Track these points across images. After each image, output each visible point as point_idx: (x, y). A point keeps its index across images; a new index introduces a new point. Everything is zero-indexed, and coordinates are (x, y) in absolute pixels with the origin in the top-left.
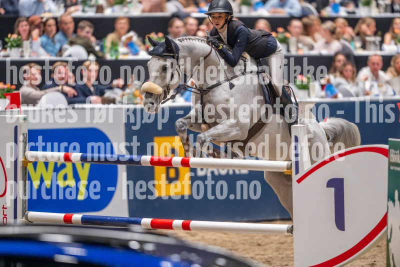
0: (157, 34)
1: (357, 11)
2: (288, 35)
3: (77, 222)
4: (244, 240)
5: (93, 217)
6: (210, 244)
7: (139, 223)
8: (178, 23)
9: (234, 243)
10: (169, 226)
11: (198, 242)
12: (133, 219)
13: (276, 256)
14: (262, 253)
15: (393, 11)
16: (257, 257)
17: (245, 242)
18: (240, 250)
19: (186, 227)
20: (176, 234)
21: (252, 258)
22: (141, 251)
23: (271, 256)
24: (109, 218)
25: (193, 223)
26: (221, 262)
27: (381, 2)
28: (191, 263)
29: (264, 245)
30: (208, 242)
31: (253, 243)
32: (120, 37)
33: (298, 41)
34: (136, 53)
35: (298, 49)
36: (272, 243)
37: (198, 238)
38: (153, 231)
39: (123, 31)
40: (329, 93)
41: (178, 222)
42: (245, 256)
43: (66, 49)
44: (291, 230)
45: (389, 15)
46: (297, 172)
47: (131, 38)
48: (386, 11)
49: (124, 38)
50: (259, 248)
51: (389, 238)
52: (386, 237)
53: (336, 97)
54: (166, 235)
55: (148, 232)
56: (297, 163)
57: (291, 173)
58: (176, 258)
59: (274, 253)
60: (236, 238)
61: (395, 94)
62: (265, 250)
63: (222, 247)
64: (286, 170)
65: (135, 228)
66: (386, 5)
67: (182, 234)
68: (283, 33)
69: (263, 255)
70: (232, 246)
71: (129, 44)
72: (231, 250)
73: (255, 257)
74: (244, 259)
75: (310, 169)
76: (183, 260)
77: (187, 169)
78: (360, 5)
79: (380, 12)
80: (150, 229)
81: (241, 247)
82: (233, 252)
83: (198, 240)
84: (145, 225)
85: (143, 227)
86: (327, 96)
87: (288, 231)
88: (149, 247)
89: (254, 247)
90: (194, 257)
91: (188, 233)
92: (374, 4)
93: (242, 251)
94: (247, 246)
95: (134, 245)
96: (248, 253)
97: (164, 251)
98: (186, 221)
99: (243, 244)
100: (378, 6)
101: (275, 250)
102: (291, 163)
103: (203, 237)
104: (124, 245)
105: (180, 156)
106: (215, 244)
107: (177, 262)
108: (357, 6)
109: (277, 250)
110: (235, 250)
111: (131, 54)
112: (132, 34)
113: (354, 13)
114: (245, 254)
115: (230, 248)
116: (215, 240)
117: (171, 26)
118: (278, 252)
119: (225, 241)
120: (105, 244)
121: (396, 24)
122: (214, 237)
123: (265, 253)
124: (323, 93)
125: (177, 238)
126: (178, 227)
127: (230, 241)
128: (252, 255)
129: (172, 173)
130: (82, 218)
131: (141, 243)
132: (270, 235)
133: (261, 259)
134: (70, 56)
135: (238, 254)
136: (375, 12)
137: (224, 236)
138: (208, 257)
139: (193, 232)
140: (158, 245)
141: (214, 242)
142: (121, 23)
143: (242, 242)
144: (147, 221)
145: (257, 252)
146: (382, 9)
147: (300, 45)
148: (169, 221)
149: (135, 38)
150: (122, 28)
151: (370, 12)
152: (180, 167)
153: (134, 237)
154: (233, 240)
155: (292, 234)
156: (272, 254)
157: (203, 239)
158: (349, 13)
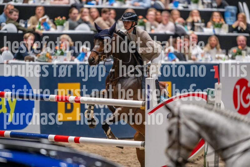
0: (62, 17)
1: (189, 6)
2: (145, 20)
3: (7, 136)
4: (114, 150)
5: (20, 133)
6: (91, 152)
7: (47, 138)
8: (75, 11)
9: (106, 152)
10: (66, 140)
11: (84, 151)
12: (43, 135)
13: (133, 161)
14: (125, 159)
15: (212, 7)
16: (122, 161)
17: (114, 151)
18: (110, 157)
19: (77, 141)
20: (70, 145)
21: (118, 162)
22: (48, 156)
23: (130, 161)
24: (28, 134)
25: (81, 139)
26: (98, 164)
27: (205, 1)
28: (79, 164)
29: (126, 154)
30: (90, 151)
31: (119, 152)
32: (38, 19)
33: (152, 25)
34: (48, 29)
35: (151, 29)
36: (131, 153)
37: (84, 148)
38: (55, 143)
39: (40, 15)
40: (170, 58)
41: (71, 138)
42: (114, 161)
43: (4, 25)
44: (143, 145)
45: (209, 9)
46: (148, 108)
47: (45, 19)
48: (208, 7)
49: (40, 20)
50: (123, 156)
51: (206, 151)
52: (204, 151)
53: (175, 60)
54: (64, 146)
55: (52, 144)
56: (148, 102)
57: (145, 108)
58: (69, 160)
59: (132, 159)
60: (108, 149)
61: (212, 60)
62: (127, 157)
63: (99, 154)
64: (142, 107)
65: (44, 141)
66: (208, 3)
67: (74, 145)
68: (142, 19)
69: (125, 160)
70: (106, 154)
71: (44, 23)
72: (105, 156)
73: (120, 162)
74: (113, 162)
75: (157, 106)
76: (74, 162)
77: (79, 104)
78: (192, 3)
79: (204, 8)
80: (54, 142)
81: (111, 154)
82: (106, 157)
83: (84, 150)
84: (51, 139)
85: (50, 140)
86: (169, 60)
87: (142, 145)
88: (53, 153)
89: (119, 155)
90: (81, 160)
91: (78, 145)
92: (200, 2)
93: (111, 157)
94: (115, 154)
95: (43, 152)
96: (116, 159)
97: (62, 156)
98: (77, 137)
99: (113, 153)
100: (203, 3)
101: (133, 157)
102: (145, 102)
103: (87, 147)
104: (37, 152)
105: (74, 96)
106: (95, 153)
107: (71, 163)
108: (189, 3)
109: (134, 157)
110: (107, 156)
111: (44, 30)
112: (46, 17)
113: (187, 7)
114: (114, 159)
115: (105, 155)
116: (95, 150)
117: (71, 13)
118: (135, 159)
119: (101, 150)
120: (25, 151)
121: (215, 16)
122: (95, 148)
123: (127, 159)
124: (167, 58)
125: (70, 148)
126: (71, 141)
127: (105, 151)
128: (118, 160)
129: (69, 107)
130: (11, 134)
131: (48, 150)
132: (130, 148)
133: (124, 163)
134: (6, 30)
135: (109, 159)
136: (201, 8)
137: (101, 148)
138: (90, 161)
139: (81, 144)
140: (59, 152)
141: (94, 151)
142: (39, 10)
143: (112, 151)
144: (52, 136)
145: (122, 159)
146: (205, 6)
147: (153, 27)
148: (66, 137)
149: (48, 20)
150: (39, 13)
151: (198, 7)
152: (74, 103)
153: (43, 147)
154: (107, 150)
155: (144, 147)
156: (131, 159)
157: (87, 149)
158: (184, 7)
